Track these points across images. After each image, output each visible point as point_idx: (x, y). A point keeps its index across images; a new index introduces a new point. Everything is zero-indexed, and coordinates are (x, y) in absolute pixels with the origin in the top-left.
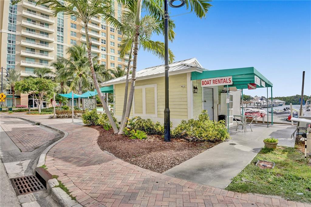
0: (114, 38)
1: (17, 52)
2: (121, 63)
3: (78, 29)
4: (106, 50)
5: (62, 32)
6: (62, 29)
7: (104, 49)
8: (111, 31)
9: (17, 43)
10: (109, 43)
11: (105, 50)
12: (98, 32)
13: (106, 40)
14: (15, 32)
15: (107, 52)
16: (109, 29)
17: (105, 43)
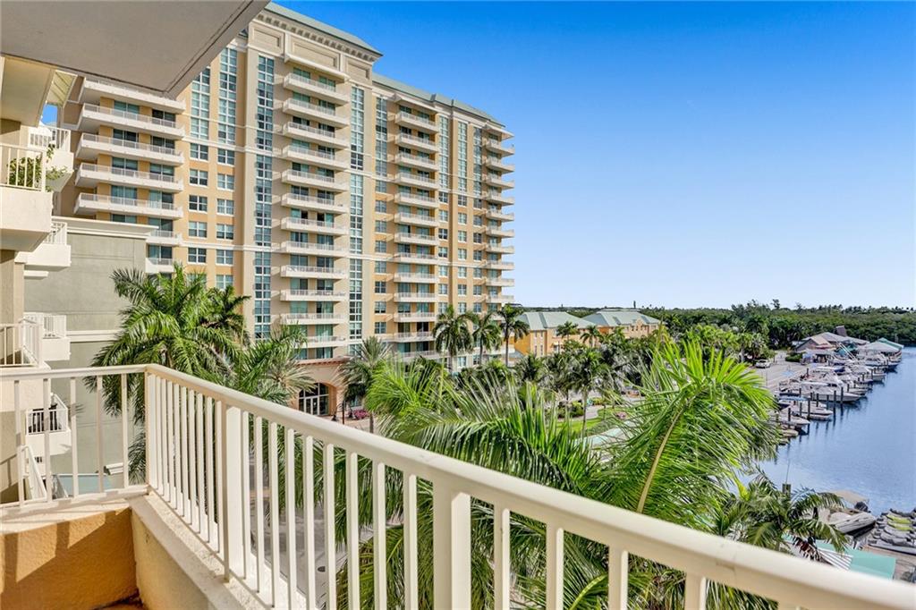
0: (465, 221)
1: (274, 293)
2: (481, 281)
3: (389, 213)
4: (448, 254)
5: (360, 227)
6: (360, 220)
7: (444, 252)
8: (460, 203)
9: (274, 270)
10: (455, 234)
11: (445, 256)
12: (430, 212)
13: (447, 228)
14: (270, 245)
15: (451, 260)
16: (455, 199)
17: (445, 238)
